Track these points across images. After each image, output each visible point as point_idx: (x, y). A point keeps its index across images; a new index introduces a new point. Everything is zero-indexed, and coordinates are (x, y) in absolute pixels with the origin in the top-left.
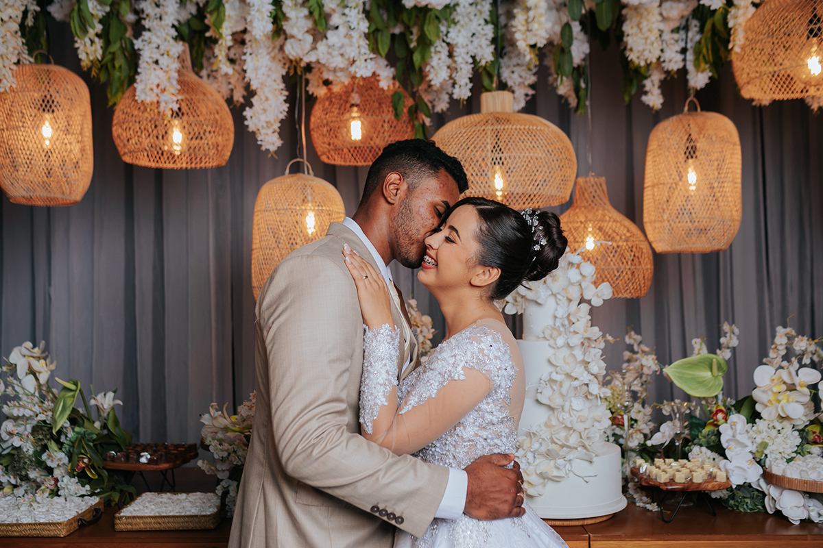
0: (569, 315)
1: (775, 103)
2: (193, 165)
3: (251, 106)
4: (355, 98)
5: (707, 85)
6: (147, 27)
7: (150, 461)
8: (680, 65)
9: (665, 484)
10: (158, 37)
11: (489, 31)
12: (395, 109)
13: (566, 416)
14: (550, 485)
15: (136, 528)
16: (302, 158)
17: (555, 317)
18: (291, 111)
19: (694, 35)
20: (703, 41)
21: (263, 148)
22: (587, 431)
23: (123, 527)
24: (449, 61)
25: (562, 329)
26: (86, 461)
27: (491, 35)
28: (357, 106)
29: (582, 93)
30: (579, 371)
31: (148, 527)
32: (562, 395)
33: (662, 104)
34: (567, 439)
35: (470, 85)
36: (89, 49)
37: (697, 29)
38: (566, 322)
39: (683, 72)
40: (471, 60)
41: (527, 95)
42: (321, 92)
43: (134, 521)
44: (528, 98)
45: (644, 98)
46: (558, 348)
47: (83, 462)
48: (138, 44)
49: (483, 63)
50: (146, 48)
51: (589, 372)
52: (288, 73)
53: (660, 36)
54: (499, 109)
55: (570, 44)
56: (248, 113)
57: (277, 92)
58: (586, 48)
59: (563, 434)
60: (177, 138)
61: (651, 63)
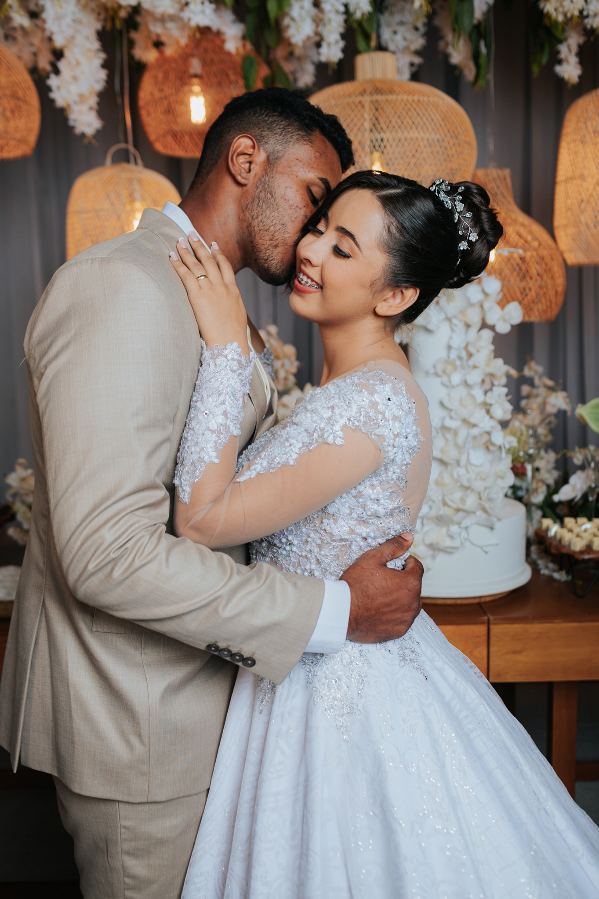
0: (467, 345)
3: (58, 72)
4: (196, 66)
9: (582, 552)
12: (246, 77)
13: (461, 471)
14: (441, 557)
16: (126, 142)
17: (449, 348)
21: (77, 131)
22: (487, 491)
24: (314, 11)
25: (458, 363)
28: (196, 76)
29: (483, 60)
30: (479, 417)
32: (457, 445)
33: (580, 77)
34: (463, 501)
35: (341, 44)
38: (464, 354)
40: (342, 9)
41: (412, 65)
42: (149, 56)
45: (559, 69)
46: (453, 387)
49: (358, 15)
51: (491, 417)
52: (104, 28)
54: (379, 75)
56: (53, 81)
57: (91, 54)
59: (458, 495)
61: (572, 16)
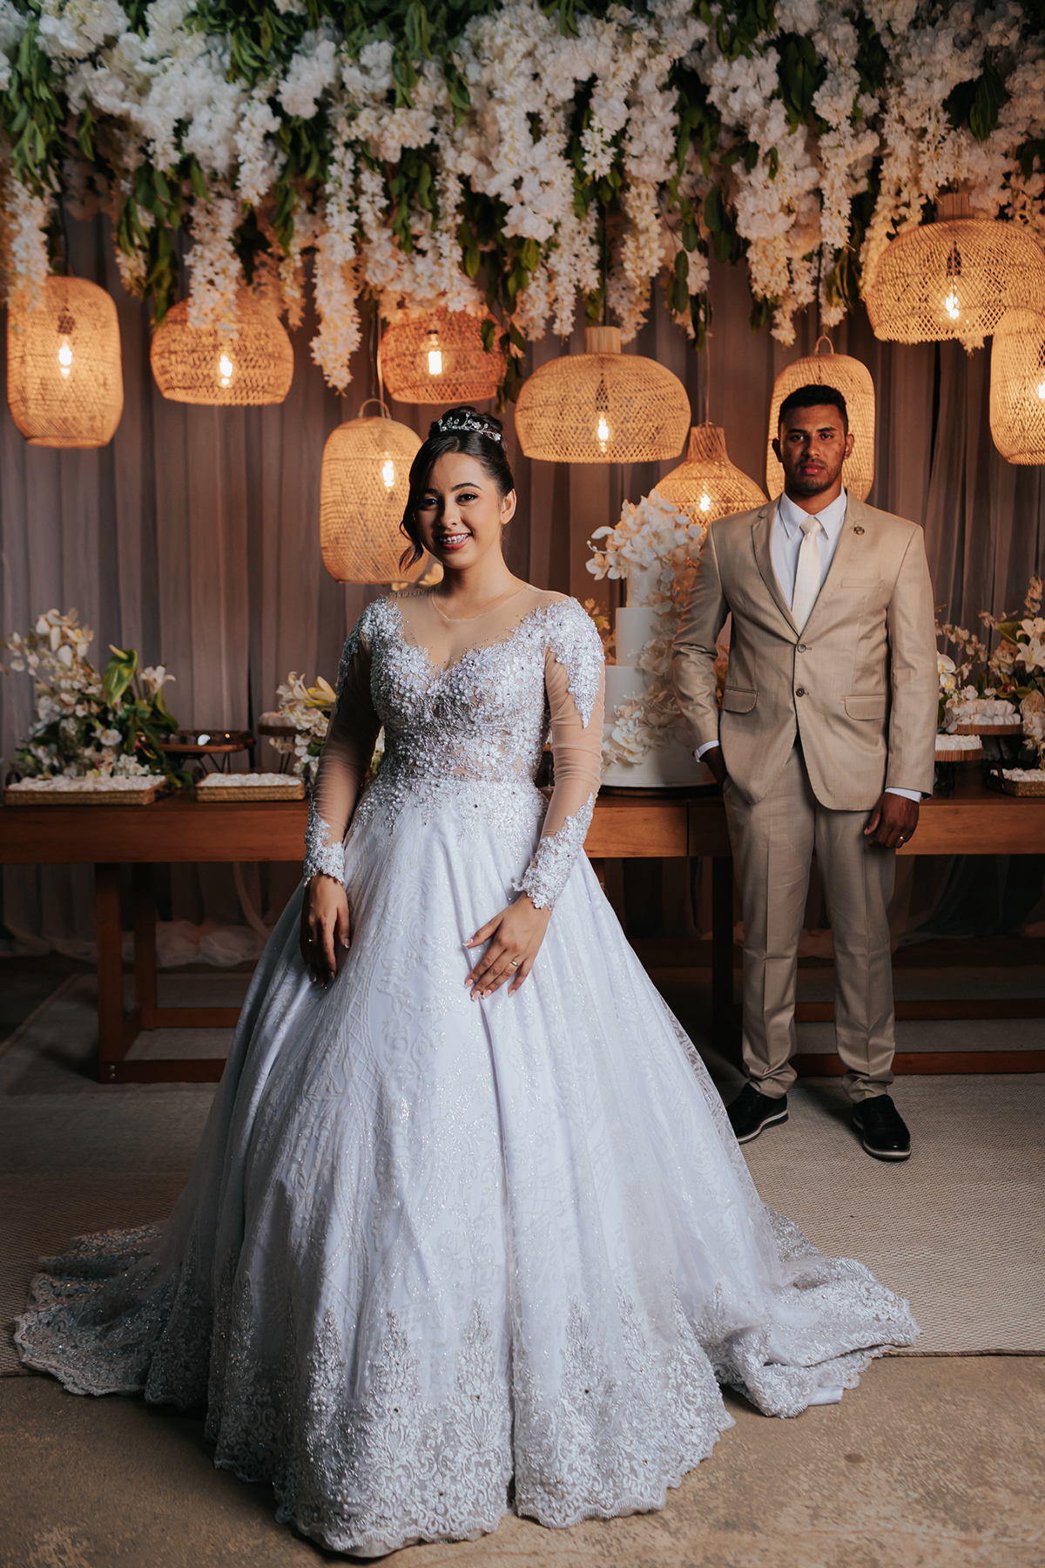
1: (921, 344)
2: (238, 401)
3: (318, 333)
4: (436, 326)
5: (841, 321)
6: (197, 237)
7: (209, 743)
8: (811, 298)
10: (211, 251)
11: (594, 252)
12: (485, 339)
14: (650, 753)
15: (219, 798)
16: (378, 397)
17: (660, 582)
18: (364, 343)
19: (828, 263)
20: (837, 271)
21: (330, 385)
23: (205, 798)
24: (548, 289)
25: (667, 594)
26: (143, 739)
27: (596, 258)
28: (436, 332)
29: (701, 326)
31: (232, 798)
33: (795, 341)
35: (572, 319)
36: (130, 265)
37: (831, 256)
39: (816, 305)
40: (573, 291)
42: (395, 315)
43: (216, 792)
44: (640, 328)
45: (775, 333)
47: (140, 741)
48: (189, 260)
49: (587, 290)
50: (198, 265)
52: (361, 296)
53: (789, 265)
54: (605, 349)
55: (686, 274)
56: (314, 343)
57: (349, 320)
58: (705, 275)
60: (226, 368)
61: (780, 294)
